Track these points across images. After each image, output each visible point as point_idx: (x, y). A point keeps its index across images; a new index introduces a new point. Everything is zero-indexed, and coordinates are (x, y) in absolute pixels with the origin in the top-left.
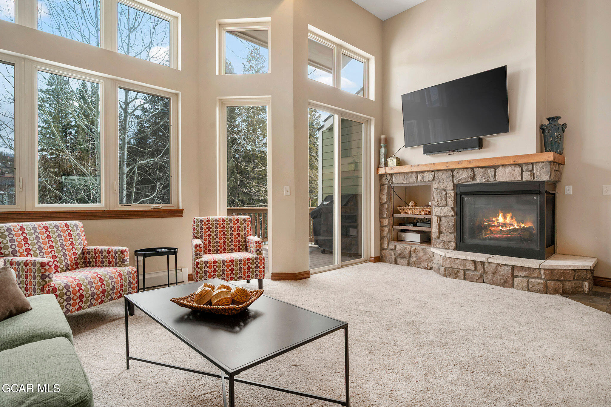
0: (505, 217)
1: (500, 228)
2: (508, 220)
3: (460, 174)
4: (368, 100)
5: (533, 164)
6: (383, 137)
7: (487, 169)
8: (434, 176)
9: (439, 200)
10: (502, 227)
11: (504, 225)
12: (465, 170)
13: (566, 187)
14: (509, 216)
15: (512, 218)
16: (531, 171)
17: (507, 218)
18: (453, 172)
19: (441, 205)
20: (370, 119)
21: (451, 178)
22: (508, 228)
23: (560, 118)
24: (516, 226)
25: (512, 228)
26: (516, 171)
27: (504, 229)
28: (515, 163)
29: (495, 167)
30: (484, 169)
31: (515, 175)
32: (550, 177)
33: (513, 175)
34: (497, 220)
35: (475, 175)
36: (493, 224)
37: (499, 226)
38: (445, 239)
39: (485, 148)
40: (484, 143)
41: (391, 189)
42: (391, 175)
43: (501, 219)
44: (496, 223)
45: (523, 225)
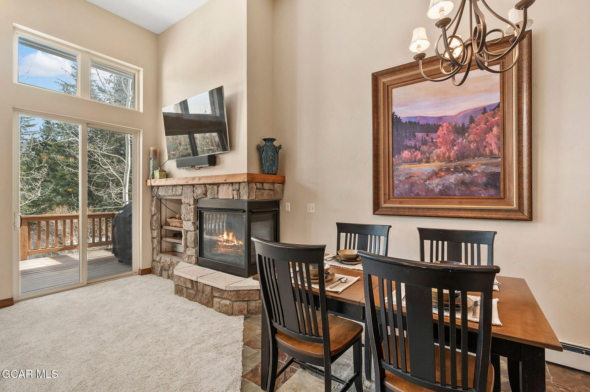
0: (228, 236)
1: (225, 243)
2: (230, 238)
3: (198, 189)
4: (138, 112)
5: (239, 183)
6: (152, 148)
7: (214, 186)
8: (182, 190)
9: (185, 214)
10: (226, 242)
11: (227, 241)
12: (201, 186)
13: (286, 204)
14: (231, 235)
15: (233, 236)
16: (238, 190)
17: (229, 236)
18: (194, 187)
19: (186, 219)
21: (192, 193)
22: (230, 244)
24: (235, 243)
25: (233, 244)
26: (230, 189)
27: (227, 244)
28: (226, 182)
29: (218, 185)
30: (212, 186)
31: (229, 193)
32: (248, 197)
34: (223, 237)
35: (206, 191)
36: (220, 240)
37: (224, 242)
38: (189, 253)
39: (218, 165)
40: (218, 161)
41: (160, 200)
42: (158, 187)
43: (225, 237)
44: (222, 239)
45: (240, 242)
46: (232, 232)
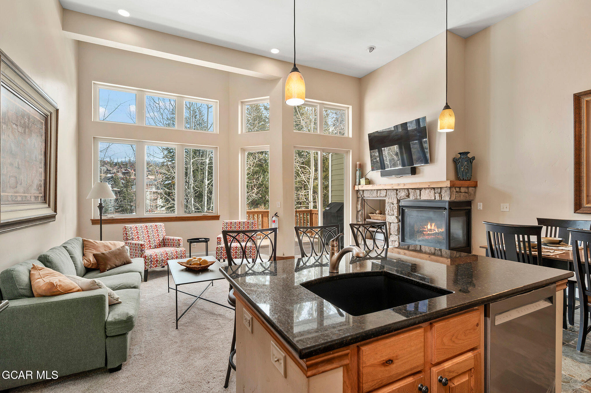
0: (431, 226)
1: (429, 232)
2: (433, 228)
3: (401, 192)
4: (348, 138)
5: (441, 188)
6: (358, 163)
7: (416, 190)
8: (387, 193)
9: (389, 210)
10: (430, 231)
11: (430, 230)
12: (404, 190)
13: (479, 203)
14: (433, 225)
15: (435, 226)
16: (440, 193)
17: (432, 226)
18: (397, 191)
19: (390, 214)
20: (349, 151)
21: (396, 195)
22: (432, 232)
23: (469, 153)
24: (436, 231)
25: (434, 232)
26: (432, 192)
27: (431, 233)
28: (429, 187)
29: (420, 189)
30: (414, 190)
31: (431, 195)
32: (450, 198)
33: (430, 195)
34: (427, 227)
35: (409, 194)
37: (428, 231)
38: (392, 239)
39: (417, 174)
40: (417, 171)
41: (363, 200)
42: (363, 191)
43: (429, 227)
44: (426, 229)
45: (440, 230)
46: (434, 223)
